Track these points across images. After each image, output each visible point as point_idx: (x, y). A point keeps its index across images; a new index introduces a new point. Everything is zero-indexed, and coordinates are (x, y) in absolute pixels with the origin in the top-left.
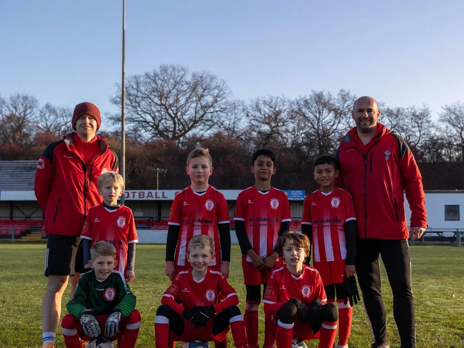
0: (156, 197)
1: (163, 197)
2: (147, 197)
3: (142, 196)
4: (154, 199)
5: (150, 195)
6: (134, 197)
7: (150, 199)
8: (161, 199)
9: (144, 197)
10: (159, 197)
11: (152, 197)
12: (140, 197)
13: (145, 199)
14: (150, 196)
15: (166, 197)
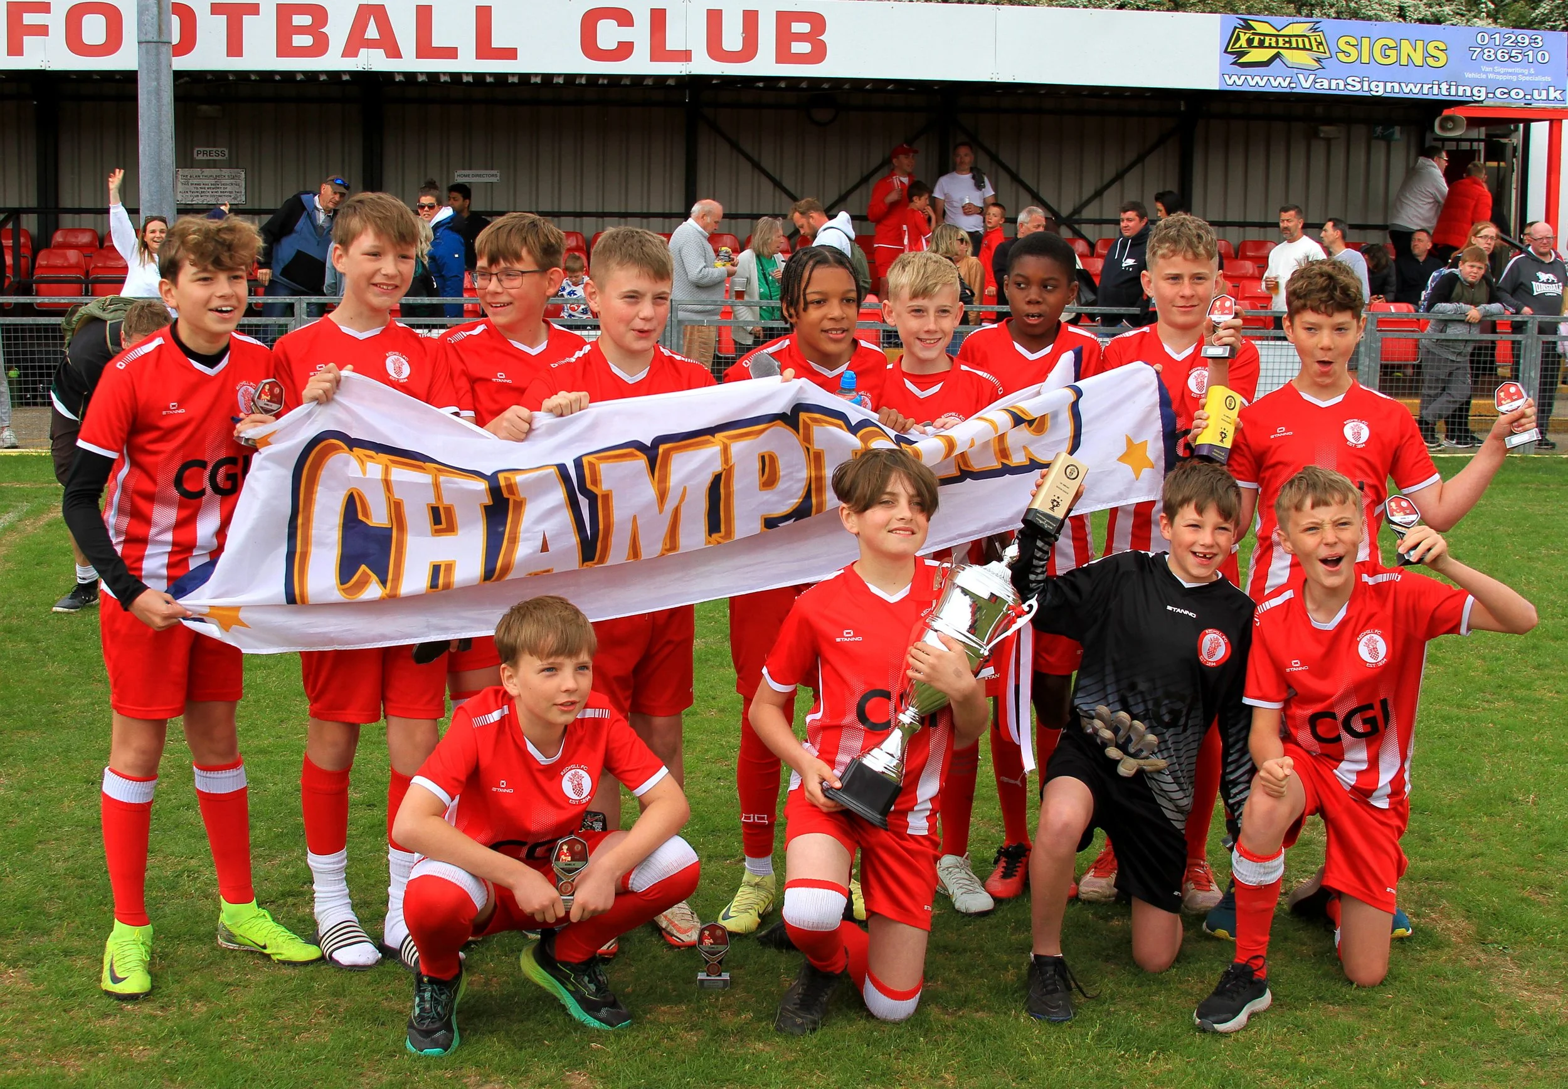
0: (425, 49)
1: (484, 49)
2: (350, 50)
3: (302, 41)
4: (409, 63)
5: (372, 32)
6: (235, 47)
7: (373, 60)
8: (468, 63)
9: (321, 46)
10: (451, 53)
11: (394, 52)
12: (284, 48)
13: (333, 61)
14: (371, 44)
15: (510, 54)
